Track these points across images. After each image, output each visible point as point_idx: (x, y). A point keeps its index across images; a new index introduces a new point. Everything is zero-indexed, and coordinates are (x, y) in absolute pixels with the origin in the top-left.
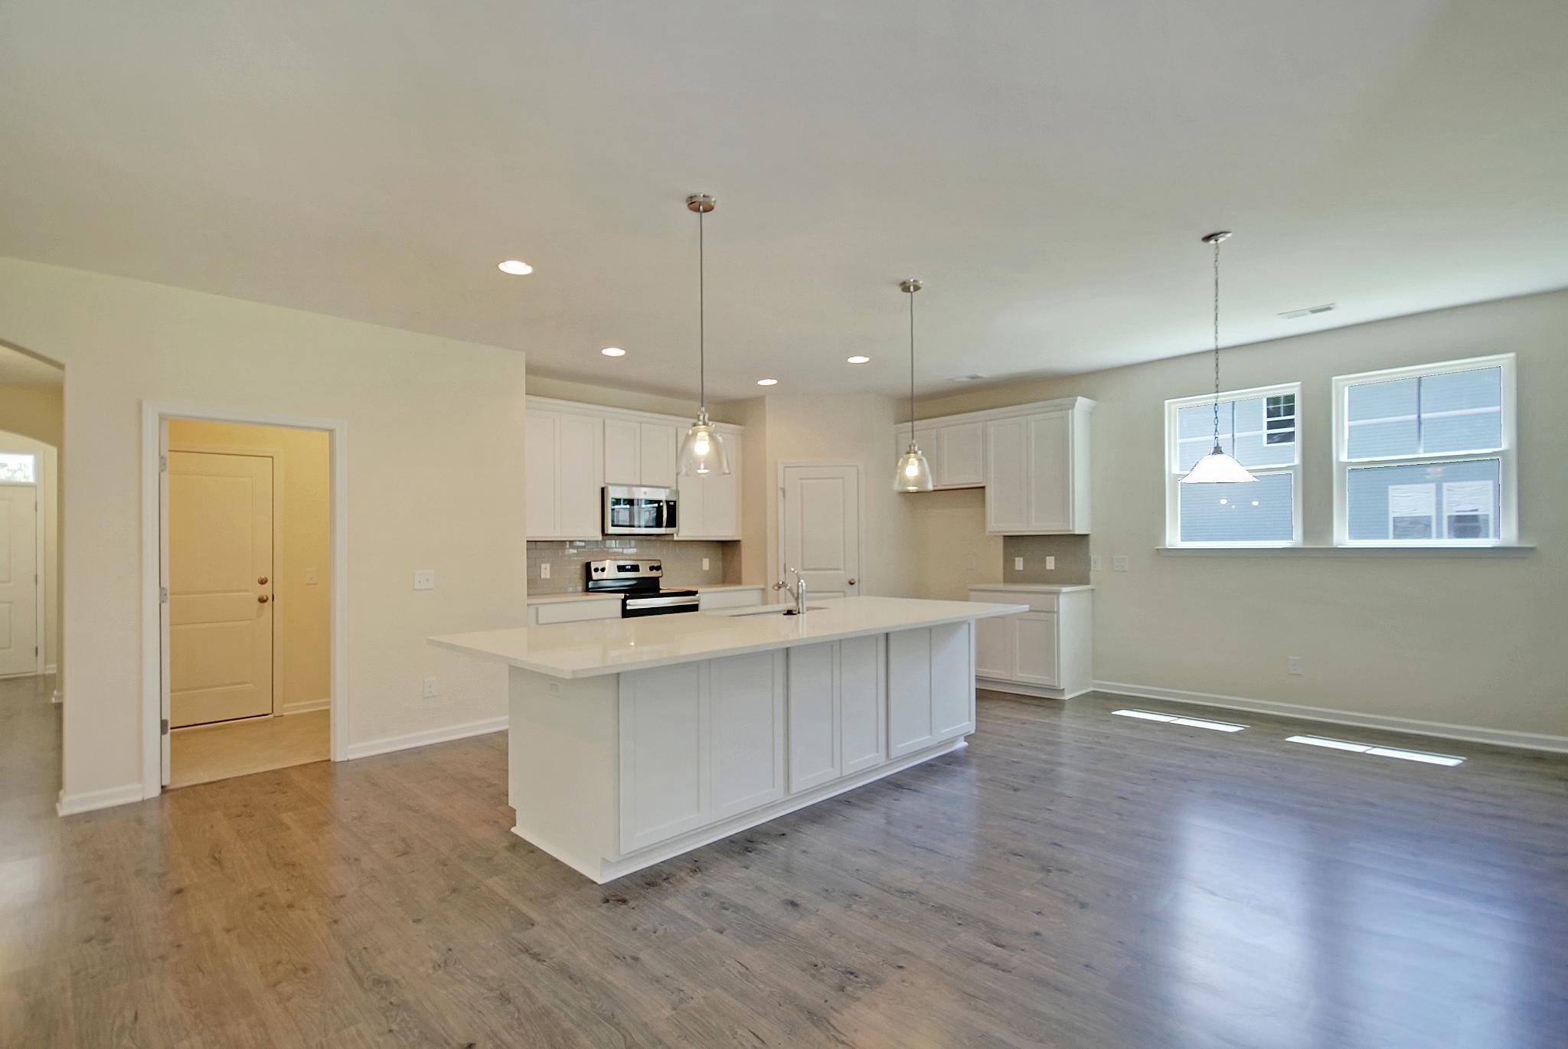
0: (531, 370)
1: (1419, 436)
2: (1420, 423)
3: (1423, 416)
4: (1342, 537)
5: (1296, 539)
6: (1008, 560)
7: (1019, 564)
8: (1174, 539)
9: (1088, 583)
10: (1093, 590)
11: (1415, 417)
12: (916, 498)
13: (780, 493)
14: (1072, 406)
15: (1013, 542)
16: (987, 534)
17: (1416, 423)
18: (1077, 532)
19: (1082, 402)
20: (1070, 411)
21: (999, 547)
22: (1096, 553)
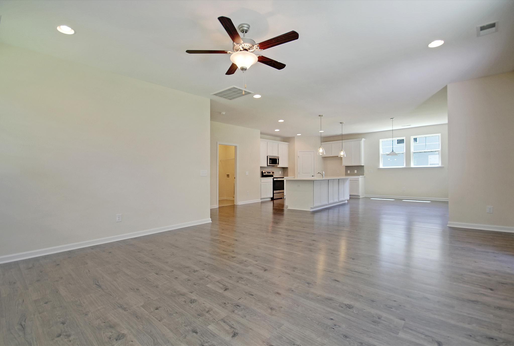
0: (261, 133)
1: (426, 147)
2: (426, 145)
3: (426, 144)
4: (412, 165)
5: (404, 166)
6: (346, 171)
7: (349, 172)
8: (381, 166)
9: (364, 175)
10: (365, 177)
11: (425, 144)
12: (325, 158)
13: (298, 157)
14: (361, 140)
15: (347, 167)
16: (343, 166)
17: (425, 145)
18: (362, 165)
19: (363, 139)
20: (361, 141)
21: (344, 168)
22: (365, 169)
